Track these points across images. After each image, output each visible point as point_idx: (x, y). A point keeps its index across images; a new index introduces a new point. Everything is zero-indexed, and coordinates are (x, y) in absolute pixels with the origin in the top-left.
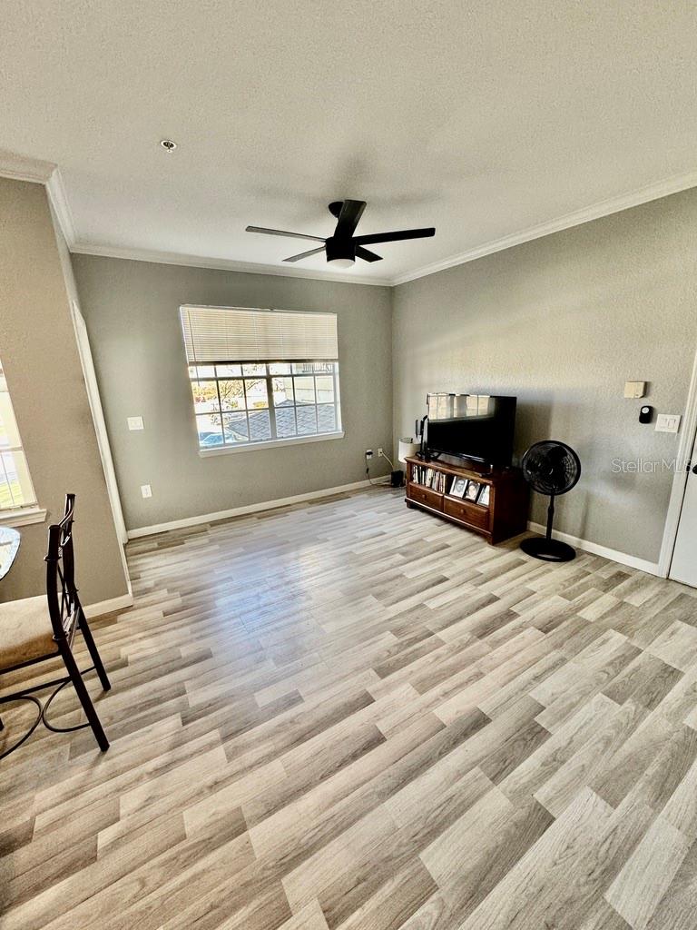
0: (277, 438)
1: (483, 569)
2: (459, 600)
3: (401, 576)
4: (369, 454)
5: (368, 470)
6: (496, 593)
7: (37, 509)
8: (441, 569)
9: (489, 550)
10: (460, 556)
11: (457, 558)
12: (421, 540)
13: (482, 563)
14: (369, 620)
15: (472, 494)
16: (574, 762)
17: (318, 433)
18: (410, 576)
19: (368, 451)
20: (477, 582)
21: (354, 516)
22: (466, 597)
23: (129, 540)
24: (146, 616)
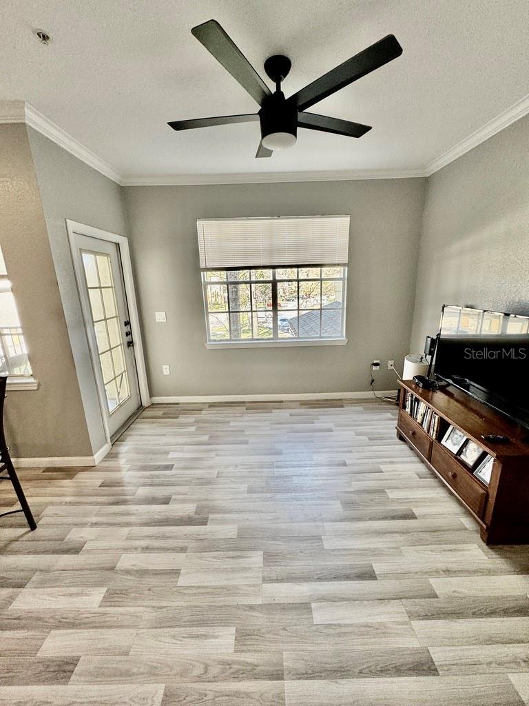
0: (278, 338)
1: (442, 586)
2: (366, 630)
3: (318, 538)
4: (376, 365)
5: (373, 381)
6: (438, 656)
7: (32, 380)
8: (376, 553)
9: (476, 552)
10: (421, 542)
11: (413, 544)
12: (382, 491)
13: (447, 572)
14: (229, 591)
15: (470, 456)
17: (321, 337)
18: (327, 545)
19: (375, 362)
20: (418, 609)
21: (331, 430)
22: (381, 631)
23: (153, 404)
24: (91, 480)
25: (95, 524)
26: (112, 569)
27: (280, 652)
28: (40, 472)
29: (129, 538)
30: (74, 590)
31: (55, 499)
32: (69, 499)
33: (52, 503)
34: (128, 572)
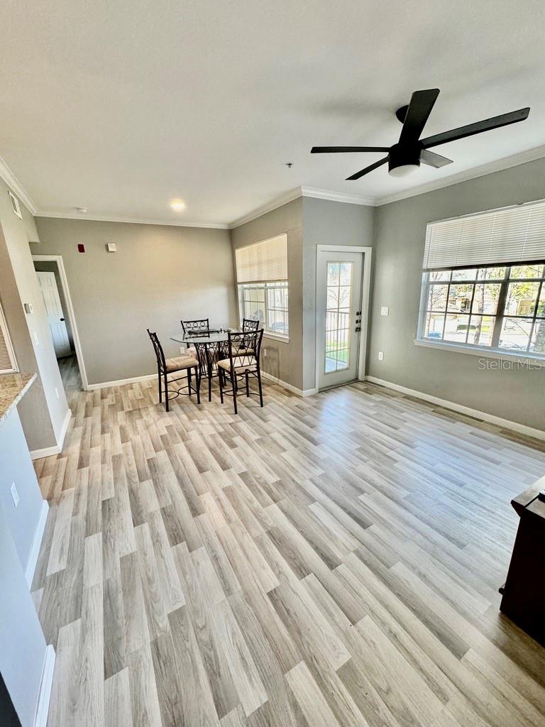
3: (362, 492)
6: (342, 568)
7: (288, 337)
14: (294, 470)
16: (151, 551)
18: (362, 497)
20: (363, 553)
23: (366, 381)
24: (295, 401)
25: (279, 417)
26: (268, 433)
27: (284, 498)
28: (282, 389)
29: (284, 429)
30: (254, 431)
31: (277, 401)
32: (281, 404)
33: (274, 402)
34: (271, 438)
